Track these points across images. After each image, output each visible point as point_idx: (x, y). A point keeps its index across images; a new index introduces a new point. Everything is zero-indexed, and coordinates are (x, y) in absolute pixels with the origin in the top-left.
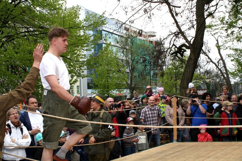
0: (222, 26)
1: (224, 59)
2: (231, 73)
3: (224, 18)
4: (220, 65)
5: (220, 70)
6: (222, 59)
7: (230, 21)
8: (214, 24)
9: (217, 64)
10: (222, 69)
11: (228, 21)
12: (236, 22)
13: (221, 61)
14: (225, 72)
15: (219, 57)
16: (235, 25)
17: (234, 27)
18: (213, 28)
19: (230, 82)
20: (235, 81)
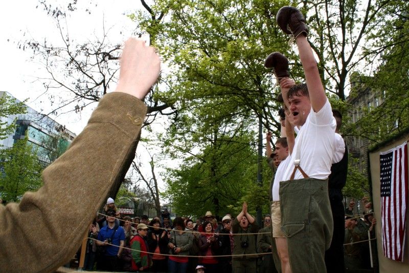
0: (159, 142)
1: (156, 178)
2: (161, 194)
3: (161, 135)
4: (151, 184)
5: (151, 189)
6: (154, 178)
7: (167, 138)
8: (151, 139)
9: (149, 183)
10: (153, 189)
11: (165, 138)
12: (173, 141)
13: (153, 181)
14: (155, 192)
15: (152, 177)
16: (171, 143)
17: (170, 145)
18: (149, 142)
19: (159, 203)
20: (165, 203)
